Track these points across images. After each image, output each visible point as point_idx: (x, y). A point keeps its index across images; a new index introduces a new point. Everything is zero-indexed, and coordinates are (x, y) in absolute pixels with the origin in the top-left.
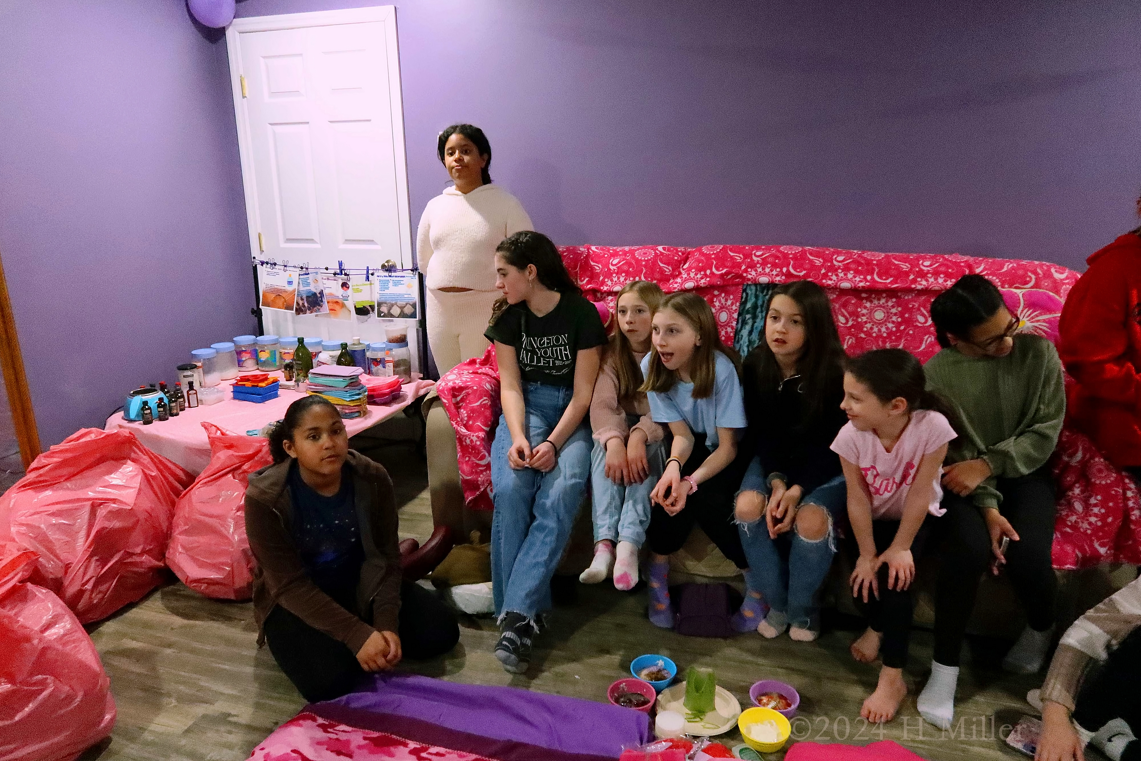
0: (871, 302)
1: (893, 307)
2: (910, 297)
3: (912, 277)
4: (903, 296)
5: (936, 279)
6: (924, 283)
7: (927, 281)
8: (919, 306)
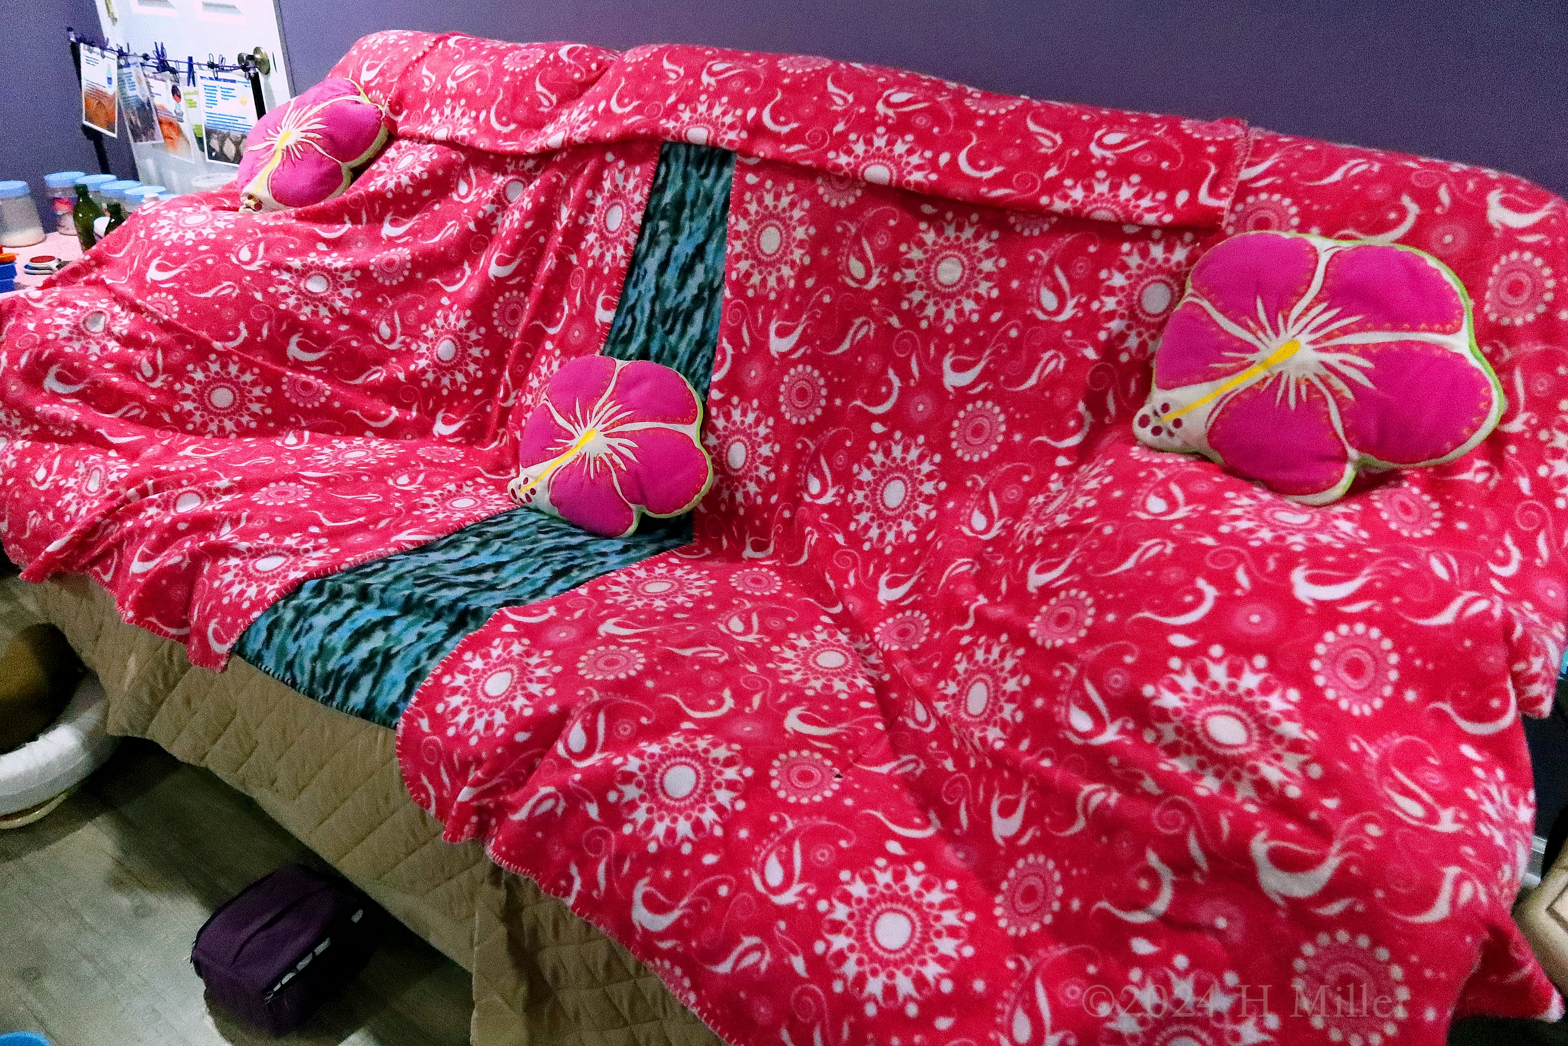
0: (940, 231)
1: (988, 254)
2: (1036, 232)
3: (1052, 172)
4: (1018, 228)
5: (1115, 187)
6: (1078, 194)
7: (1089, 188)
8: (1052, 261)
